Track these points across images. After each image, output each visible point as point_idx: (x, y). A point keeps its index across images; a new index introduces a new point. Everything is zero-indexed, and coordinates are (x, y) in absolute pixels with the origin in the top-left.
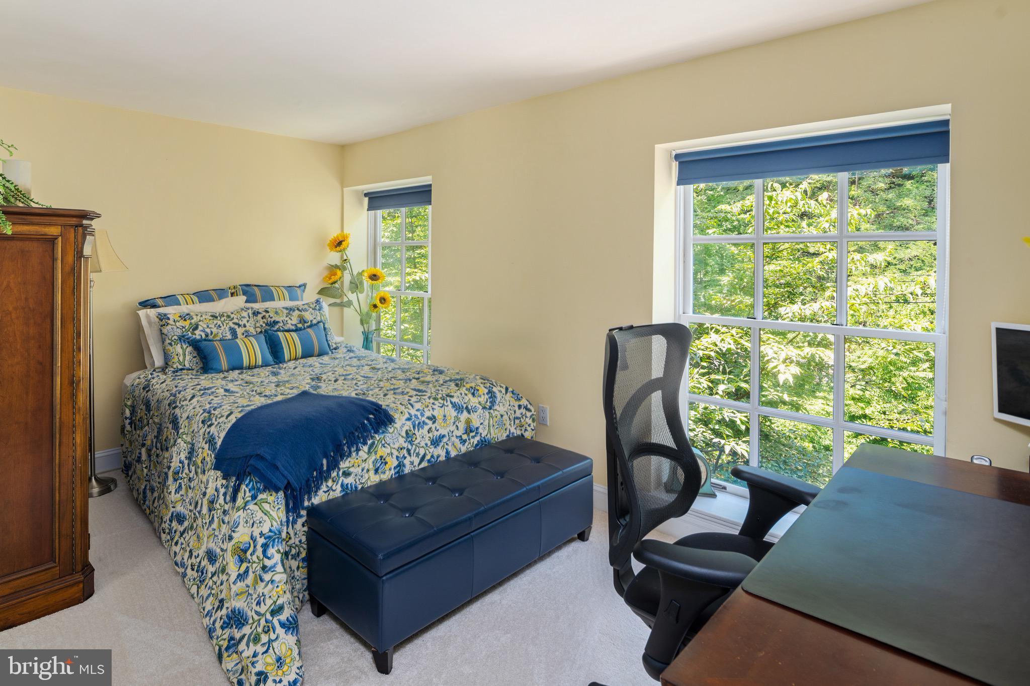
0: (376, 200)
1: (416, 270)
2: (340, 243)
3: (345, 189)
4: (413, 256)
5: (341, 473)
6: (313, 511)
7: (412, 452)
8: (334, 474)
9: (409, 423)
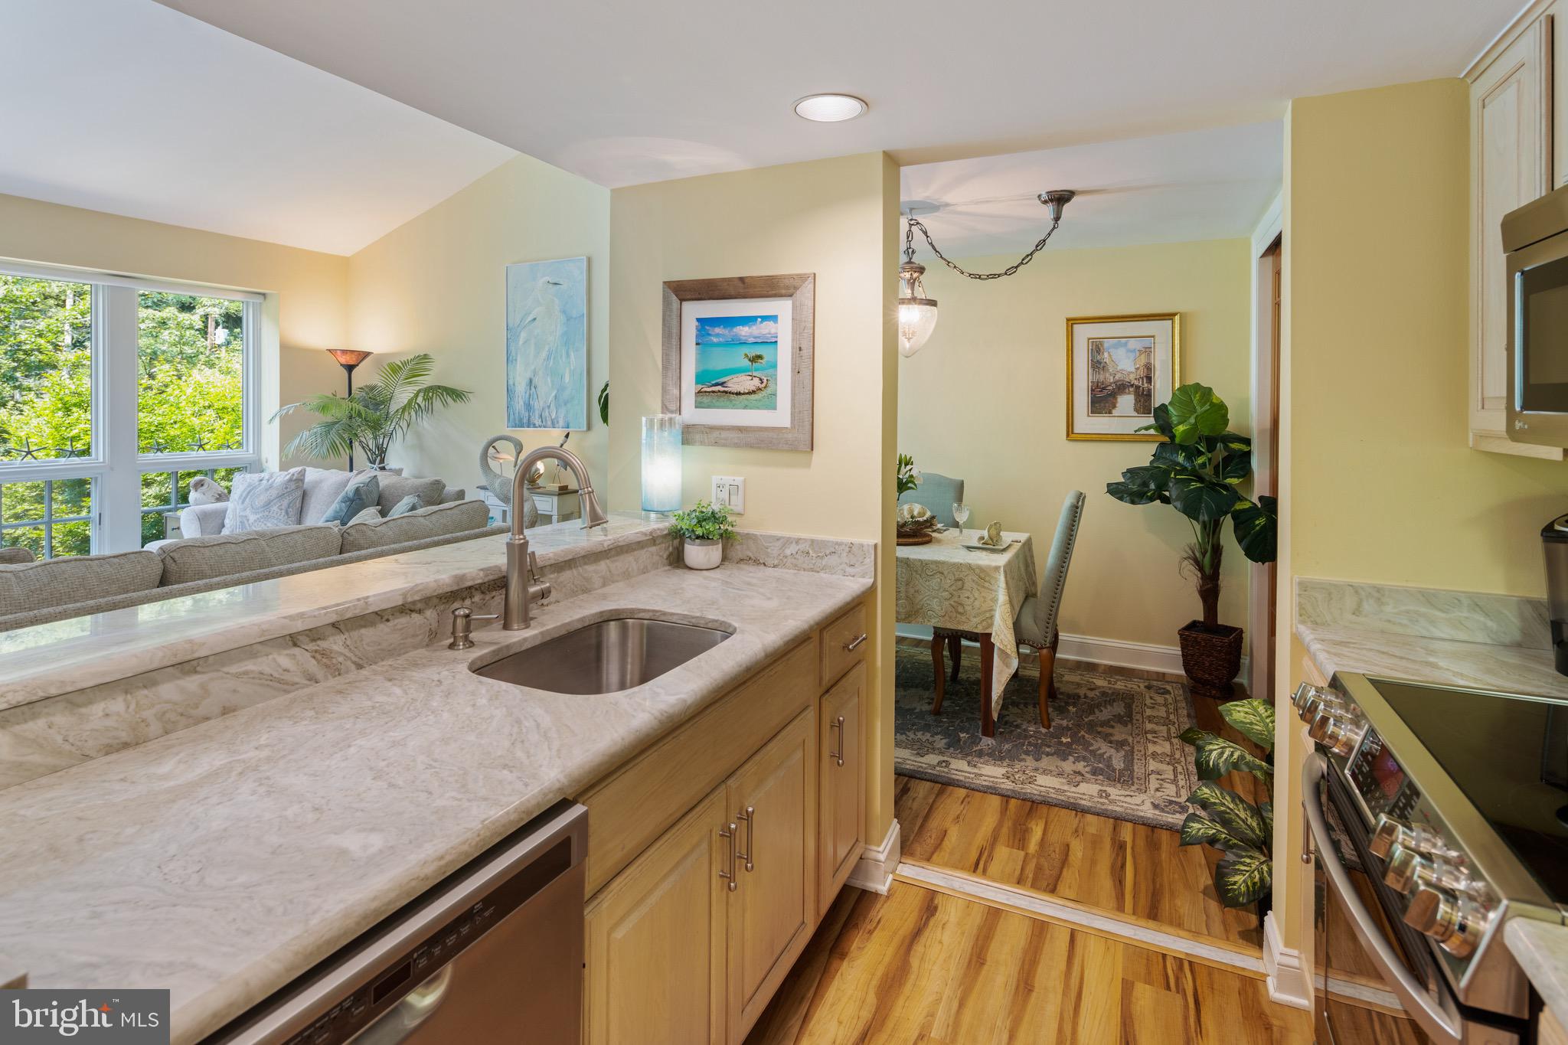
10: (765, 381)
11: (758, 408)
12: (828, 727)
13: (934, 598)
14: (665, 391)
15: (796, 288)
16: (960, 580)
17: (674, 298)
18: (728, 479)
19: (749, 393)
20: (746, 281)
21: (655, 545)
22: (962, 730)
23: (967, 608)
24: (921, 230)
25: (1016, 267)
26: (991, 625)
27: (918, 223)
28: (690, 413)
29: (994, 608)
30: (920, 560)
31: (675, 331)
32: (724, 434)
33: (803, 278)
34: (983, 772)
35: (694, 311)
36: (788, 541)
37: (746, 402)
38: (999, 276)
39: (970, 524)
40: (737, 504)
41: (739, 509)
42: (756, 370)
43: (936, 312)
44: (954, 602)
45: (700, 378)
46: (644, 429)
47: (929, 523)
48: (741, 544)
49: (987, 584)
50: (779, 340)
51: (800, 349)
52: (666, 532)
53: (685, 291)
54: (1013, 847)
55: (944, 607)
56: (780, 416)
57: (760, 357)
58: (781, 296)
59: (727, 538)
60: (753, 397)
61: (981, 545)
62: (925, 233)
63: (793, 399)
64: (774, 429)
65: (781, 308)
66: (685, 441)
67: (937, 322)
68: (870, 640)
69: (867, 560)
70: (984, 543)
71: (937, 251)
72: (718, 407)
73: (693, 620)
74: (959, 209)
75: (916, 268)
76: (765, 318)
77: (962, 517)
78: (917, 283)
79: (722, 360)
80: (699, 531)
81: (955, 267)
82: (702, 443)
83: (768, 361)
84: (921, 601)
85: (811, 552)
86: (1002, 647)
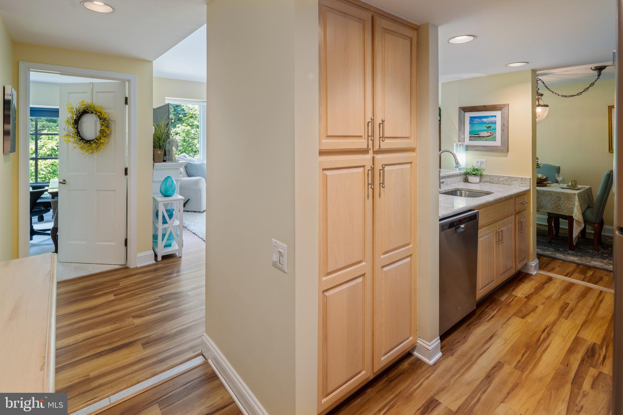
10: (492, 133)
11: (490, 141)
12: (518, 223)
13: (548, 203)
14: (459, 136)
15: (502, 108)
16: (559, 197)
17: (462, 111)
18: (480, 160)
19: (487, 137)
20: (486, 106)
21: (461, 176)
22: (561, 248)
23: (562, 207)
24: (542, 82)
25: (582, 93)
26: (572, 213)
27: (540, 80)
28: (467, 142)
29: (574, 207)
30: (542, 190)
31: (463, 120)
32: (479, 148)
33: (505, 105)
34: (569, 258)
35: (468, 115)
36: (501, 177)
37: (486, 139)
38: (574, 96)
39: (563, 182)
40: (483, 166)
41: (484, 168)
42: (489, 130)
43: (548, 109)
44: (557, 204)
45: (470, 133)
46: (455, 146)
47: (546, 180)
48: (485, 177)
49: (570, 199)
50: (497, 122)
51: (504, 125)
52: (463, 173)
53: (465, 109)
54: (581, 274)
55: (552, 206)
56: (498, 143)
57: (490, 127)
58: (497, 110)
59: (481, 176)
60: (488, 138)
61: (568, 187)
62: (543, 83)
63: (502, 138)
64: (495, 146)
65: (498, 114)
66: (467, 150)
67: (548, 113)
68: (528, 203)
69: (527, 182)
70: (569, 187)
71: (548, 89)
72: (477, 141)
73: (480, 191)
74: (556, 74)
75: (540, 95)
76: (492, 116)
77: (560, 179)
78: (540, 99)
79: (477, 128)
80: (474, 173)
81: (556, 93)
82: (472, 150)
83: (493, 128)
84: (543, 204)
85: (508, 180)
86: (578, 220)
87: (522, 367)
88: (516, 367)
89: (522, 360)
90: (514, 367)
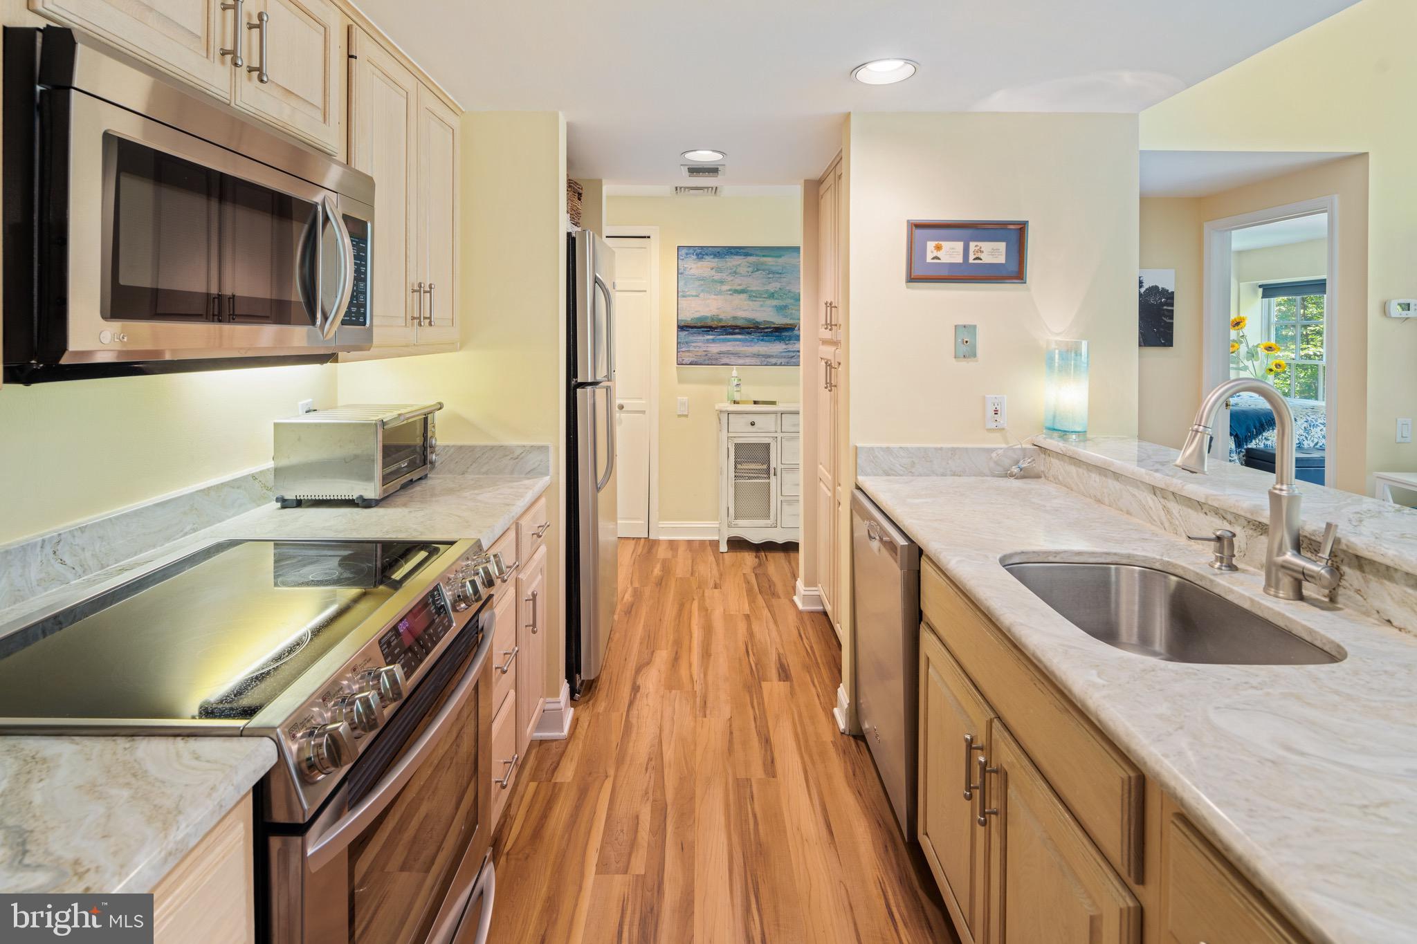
0: (1269, 291)
1: (1309, 346)
2: (1238, 324)
3: (1241, 284)
4: (1305, 333)
5: (1264, 438)
6: (1248, 450)
7: (1309, 439)
8: (1260, 437)
9: (1306, 424)
87: (742, 787)
88: (748, 780)
89: (751, 805)
90: (750, 779)
